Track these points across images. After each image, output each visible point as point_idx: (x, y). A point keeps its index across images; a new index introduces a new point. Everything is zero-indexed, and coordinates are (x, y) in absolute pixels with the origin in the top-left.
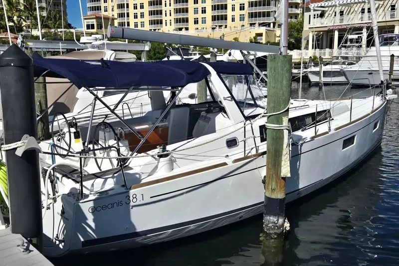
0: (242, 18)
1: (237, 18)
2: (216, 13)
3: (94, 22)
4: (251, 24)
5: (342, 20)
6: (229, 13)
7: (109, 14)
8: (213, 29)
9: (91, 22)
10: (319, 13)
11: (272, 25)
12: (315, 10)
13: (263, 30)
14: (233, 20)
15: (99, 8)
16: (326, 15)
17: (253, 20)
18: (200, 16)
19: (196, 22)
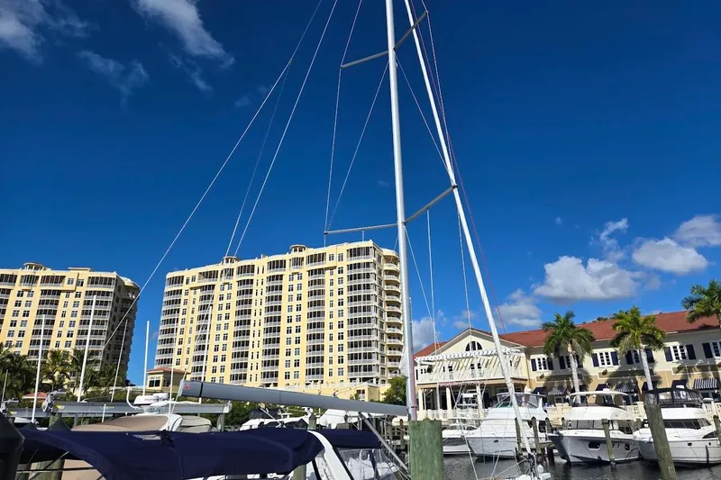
0: (341, 372)
1: (335, 372)
2: (311, 366)
3: (161, 378)
4: (351, 380)
5: (451, 377)
6: (326, 366)
7: (182, 368)
8: (307, 384)
9: (156, 377)
10: (427, 367)
11: (374, 380)
12: (421, 365)
13: (365, 386)
14: (330, 374)
15: (169, 361)
16: (434, 370)
17: (354, 375)
18: (292, 369)
19: (287, 377)
